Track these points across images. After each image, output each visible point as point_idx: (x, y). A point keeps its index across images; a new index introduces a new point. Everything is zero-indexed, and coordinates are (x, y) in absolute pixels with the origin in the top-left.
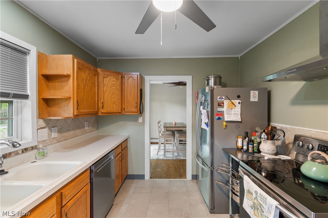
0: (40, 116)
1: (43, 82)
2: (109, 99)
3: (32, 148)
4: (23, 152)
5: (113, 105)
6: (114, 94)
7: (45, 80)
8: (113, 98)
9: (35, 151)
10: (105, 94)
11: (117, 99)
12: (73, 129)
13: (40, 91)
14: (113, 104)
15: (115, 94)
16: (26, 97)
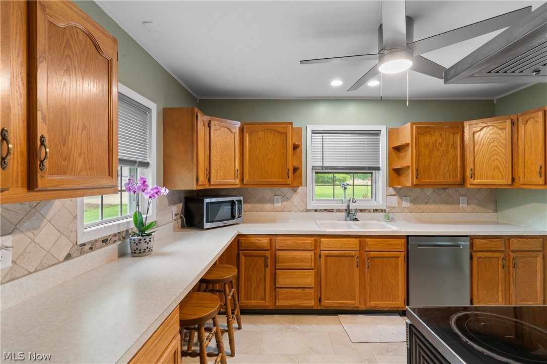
0: (391, 184)
1: (394, 154)
2: (484, 164)
3: (382, 211)
4: (374, 212)
5: (493, 172)
6: (495, 154)
7: (396, 151)
8: (493, 161)
9: (383, 214)
10: (478, 156)
11: (502, 163)
12: (434, 202)
13: (390, 162)
14: (494, 170)
15: (498, 155)
16: (378, 169)
